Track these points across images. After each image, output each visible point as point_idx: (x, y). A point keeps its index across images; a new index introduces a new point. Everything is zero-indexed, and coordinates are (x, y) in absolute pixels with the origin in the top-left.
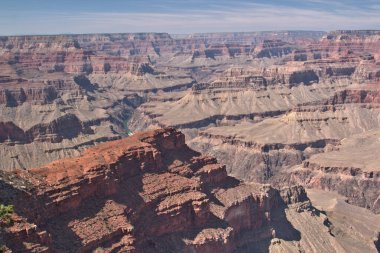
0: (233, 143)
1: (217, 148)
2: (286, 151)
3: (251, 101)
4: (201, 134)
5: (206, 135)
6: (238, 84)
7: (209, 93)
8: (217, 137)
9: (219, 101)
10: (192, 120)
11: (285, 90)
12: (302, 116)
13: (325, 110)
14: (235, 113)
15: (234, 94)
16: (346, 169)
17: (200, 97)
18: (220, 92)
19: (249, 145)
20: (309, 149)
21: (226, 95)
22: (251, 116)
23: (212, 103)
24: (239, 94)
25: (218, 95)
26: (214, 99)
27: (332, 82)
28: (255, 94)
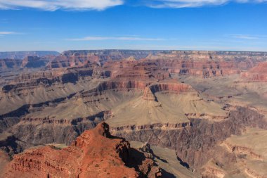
0: (50, 122)
1: (39, 127)
2: (84, 122)
3: (43, 93)
4: (24, 119)
5: (28, 119)
6: (33, 84)
7: (15, 91)
8: (36, 120)
9: (22, 96)
10: (10, 111)
11: (61, 85)
12: (85, 100)
13: (96, 95)
14: (37, 102)
15: (31, 90)
16: (128, 127)
17: (9, 94)
18: (22, 90)
19: (62, 121)
20: (96, 119)
21: (26, 91)
22: (47, 103)
23: (18, 97)
24: (34, 90)
25: (20, 92)
26: (19, 95)
27: (83, 79)
28: (44, 89)
